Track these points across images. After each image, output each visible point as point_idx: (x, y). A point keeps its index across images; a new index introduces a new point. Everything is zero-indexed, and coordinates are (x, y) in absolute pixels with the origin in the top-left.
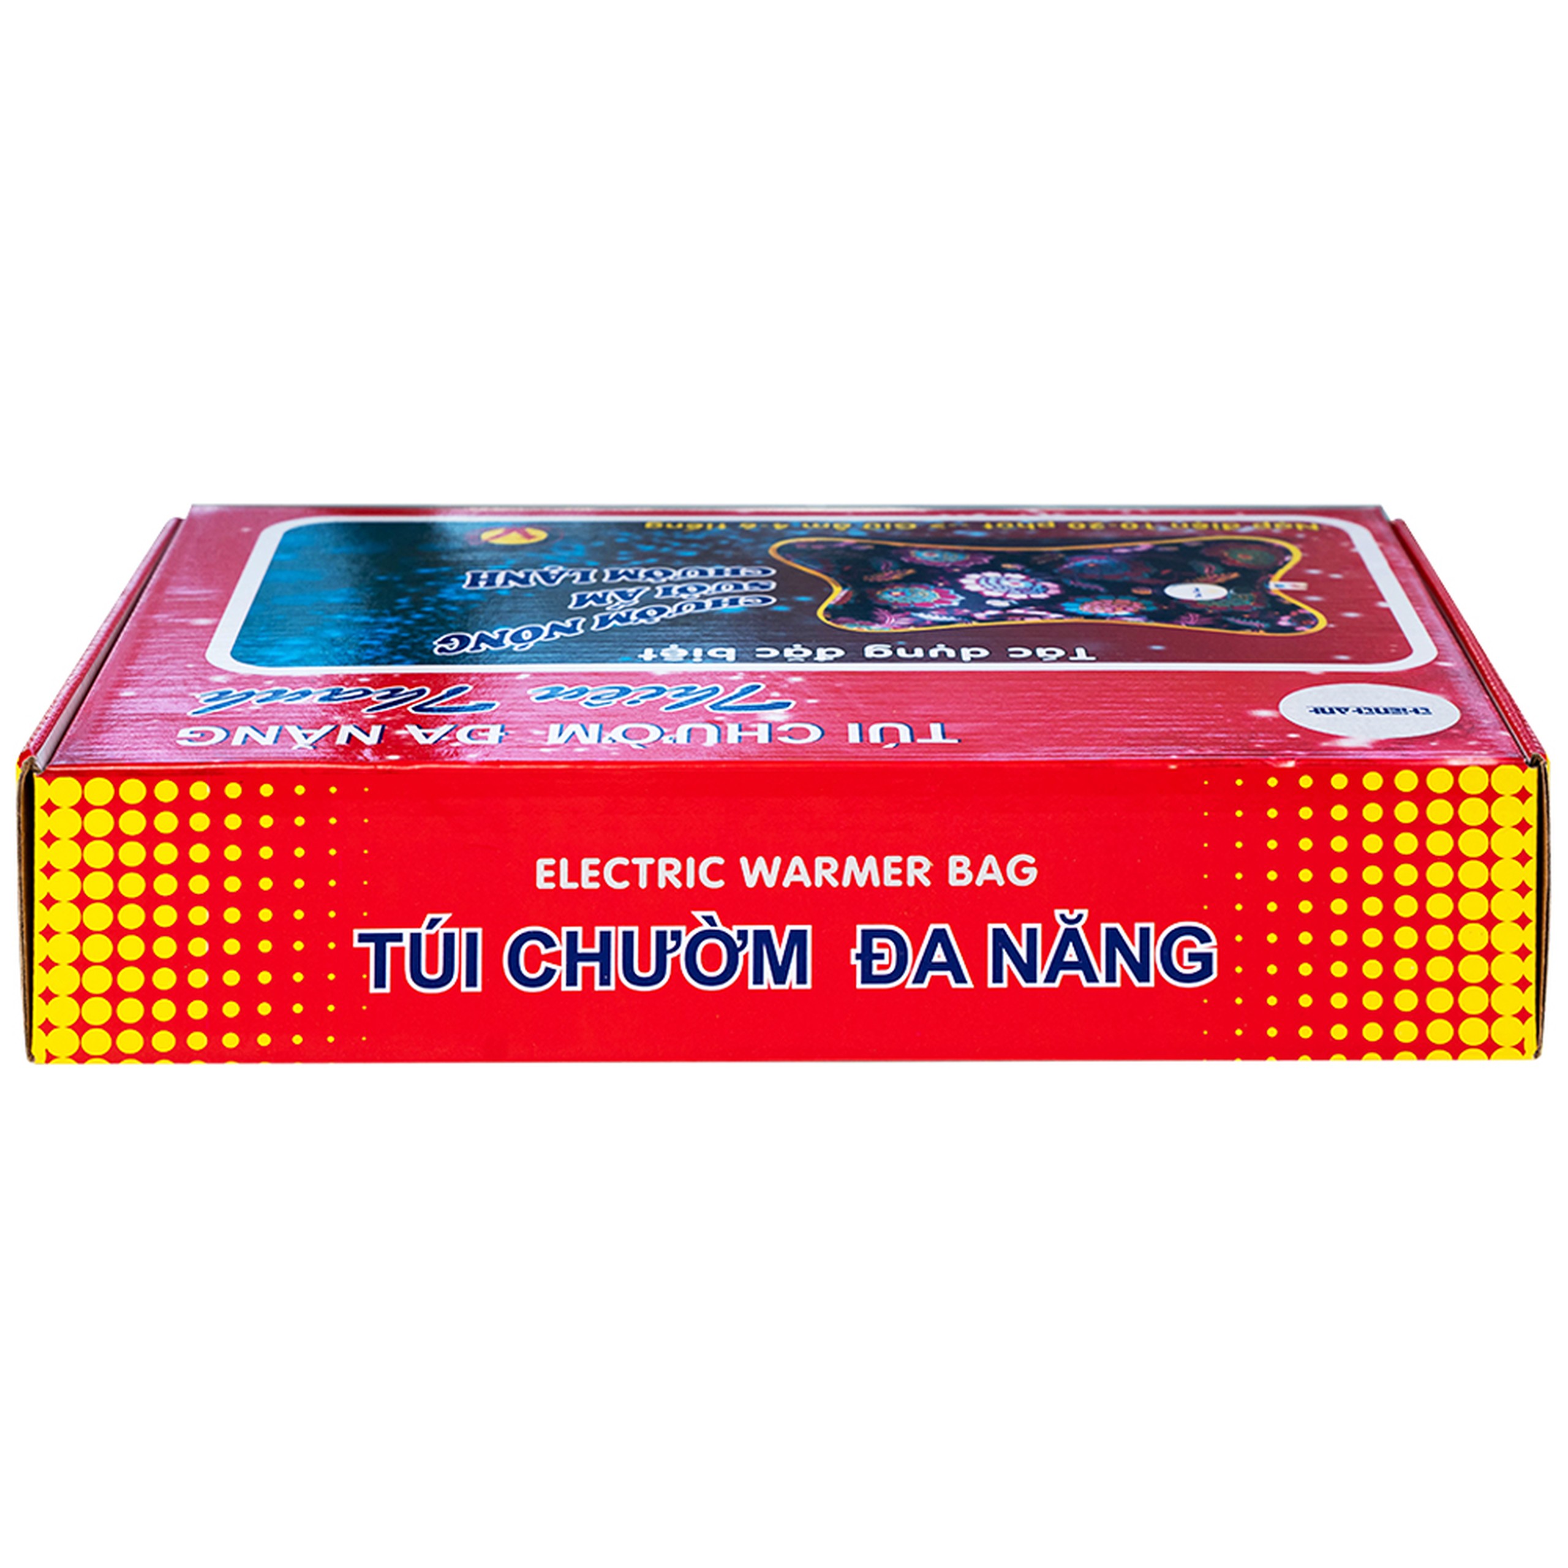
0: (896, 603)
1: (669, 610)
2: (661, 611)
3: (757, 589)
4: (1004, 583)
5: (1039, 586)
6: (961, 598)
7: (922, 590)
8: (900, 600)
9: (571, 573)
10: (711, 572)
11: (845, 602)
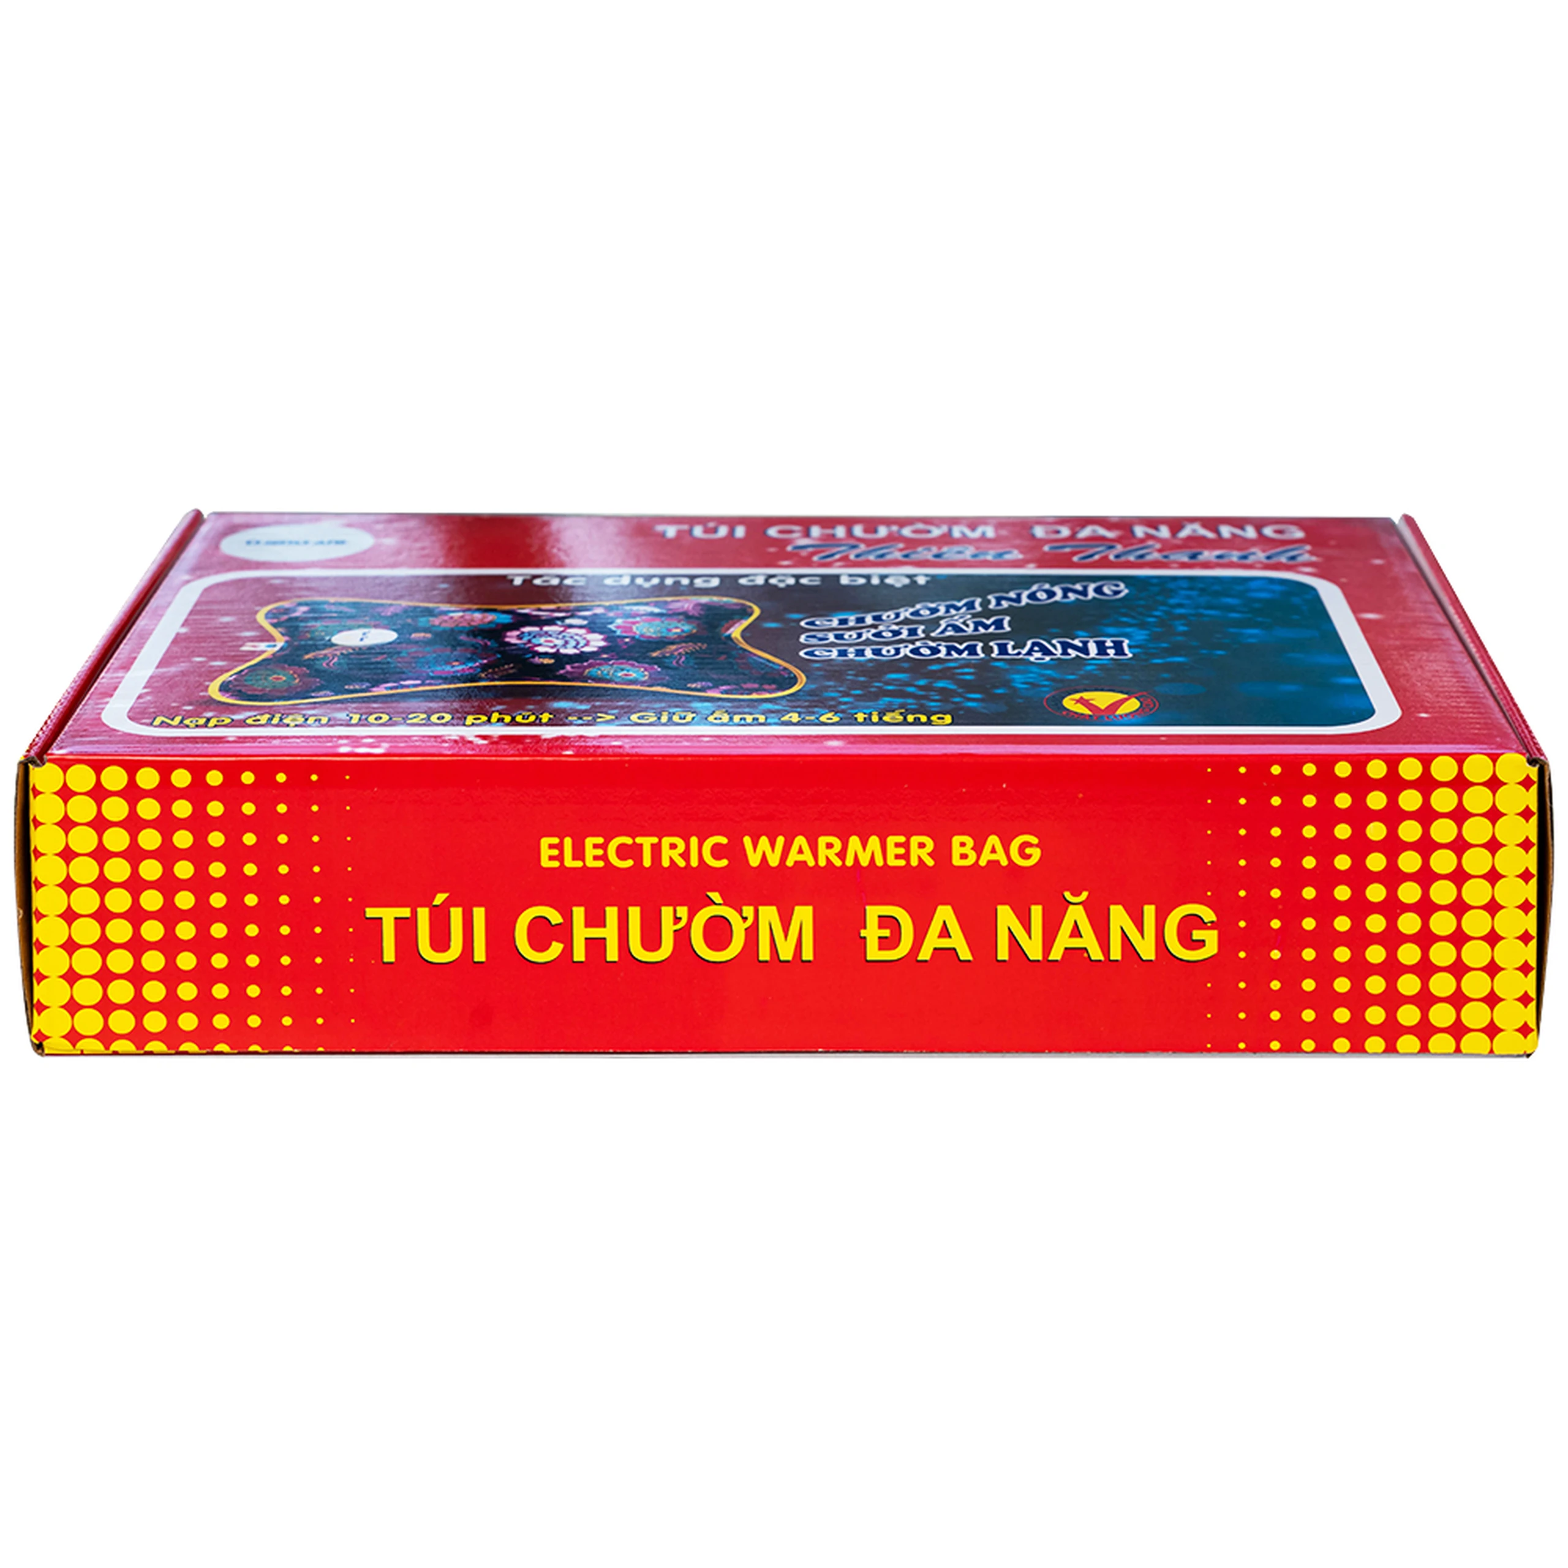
0: (679, 621)
1: (907, 614)
2: (916, 613)
3: (820, 635)
4: (559, 642)
5: (525, 640)
6: (612, 627)
7: (648, 634)
8: (675, 623)
9: (1019, 653)
10: (869, 654)
11: (731, 622)
